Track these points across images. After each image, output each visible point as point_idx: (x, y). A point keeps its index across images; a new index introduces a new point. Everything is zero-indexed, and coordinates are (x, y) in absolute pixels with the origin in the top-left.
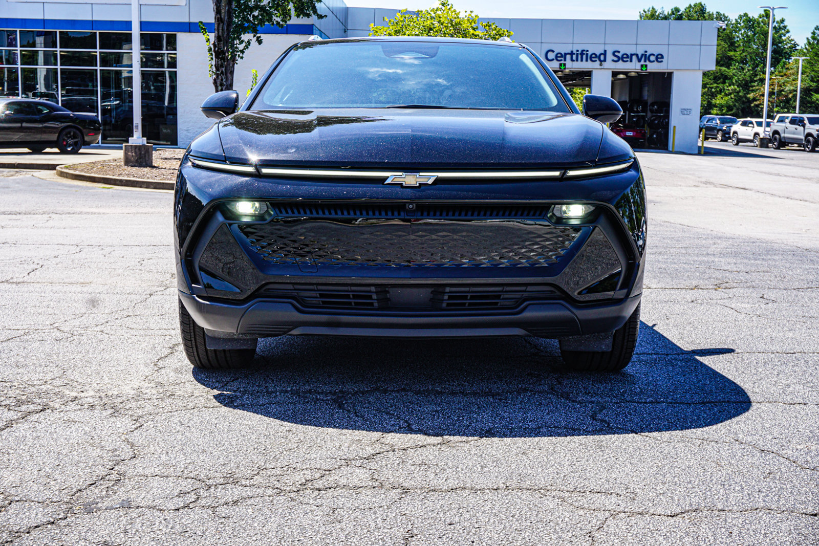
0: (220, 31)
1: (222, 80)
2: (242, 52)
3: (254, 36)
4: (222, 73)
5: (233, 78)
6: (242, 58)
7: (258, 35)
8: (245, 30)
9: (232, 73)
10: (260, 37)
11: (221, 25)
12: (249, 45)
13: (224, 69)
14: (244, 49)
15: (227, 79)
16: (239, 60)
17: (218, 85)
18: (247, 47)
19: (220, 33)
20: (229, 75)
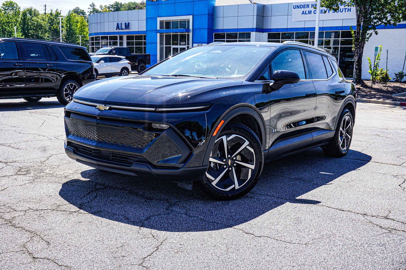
0: (358, 30)
1: (358, 51)
2: (368, 38)
3: (374, 31)
4: (358, 48)
5: (363, 50)
6: (368, 41)
7: (376, 31)
8: (370, 29)
9: (363, 48)
10: (377, 31)
11: (359, 27)
12: (371, 35)
13: (359, 46)
14: (369, 37)
15: (360, 50)
16: (366, 42)
17: (356, 53)
18: (370, 36)
19: (358, 31)
20: (361, 49)
